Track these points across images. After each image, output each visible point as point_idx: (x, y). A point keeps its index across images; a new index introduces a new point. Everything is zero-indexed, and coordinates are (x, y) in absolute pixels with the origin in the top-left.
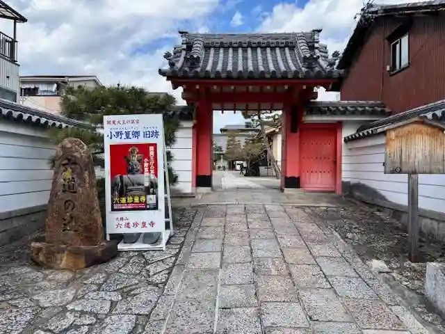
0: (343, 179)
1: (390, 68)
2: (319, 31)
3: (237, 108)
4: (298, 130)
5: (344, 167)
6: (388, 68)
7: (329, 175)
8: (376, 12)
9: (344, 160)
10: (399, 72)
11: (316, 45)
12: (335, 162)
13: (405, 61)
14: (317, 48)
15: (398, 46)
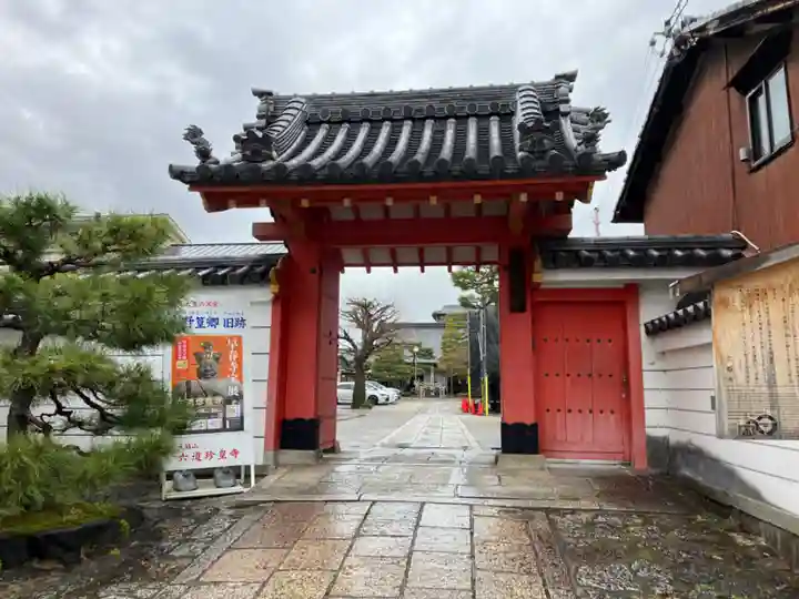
0: (649, 431)
1: (748, 153)
2: (571, 77)
3: (400, 260)
4: (528, 307)
5: (649, 399)
6: (742, 154)
7: (612, 417)
8: (702, 29)
9: (649, 380)
10: (772, 158)
11: (563, 108)
12: (626, 385)
13: (782, 134)
14: (565, 114)
15: (762, 100)
